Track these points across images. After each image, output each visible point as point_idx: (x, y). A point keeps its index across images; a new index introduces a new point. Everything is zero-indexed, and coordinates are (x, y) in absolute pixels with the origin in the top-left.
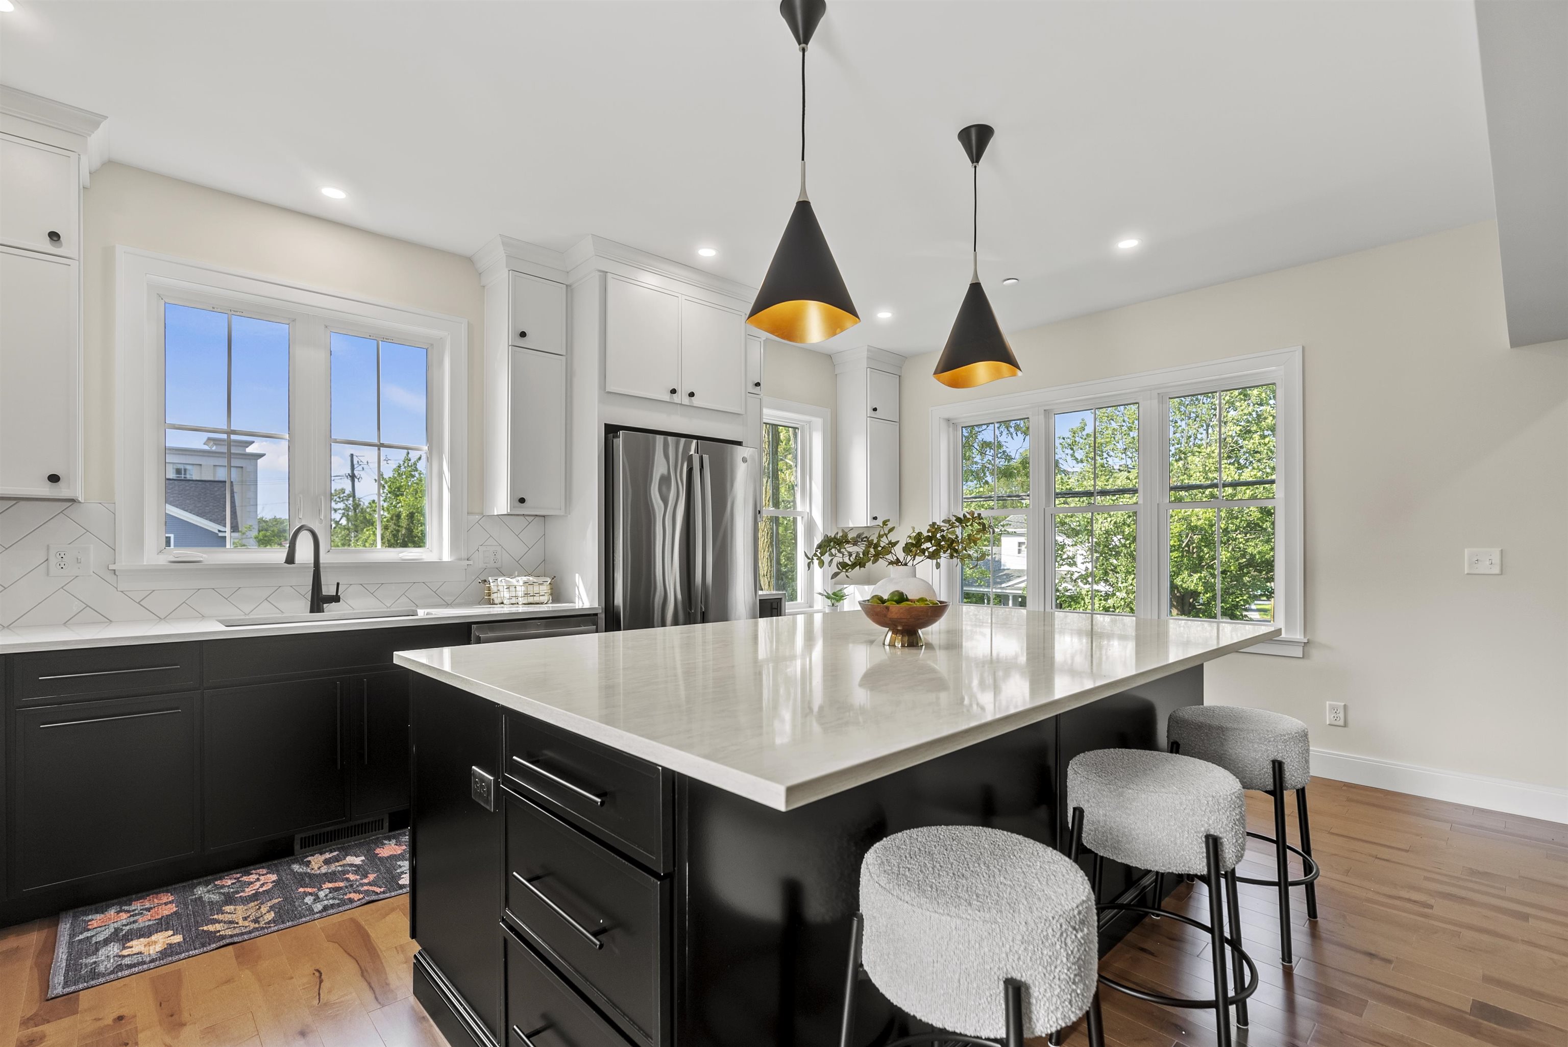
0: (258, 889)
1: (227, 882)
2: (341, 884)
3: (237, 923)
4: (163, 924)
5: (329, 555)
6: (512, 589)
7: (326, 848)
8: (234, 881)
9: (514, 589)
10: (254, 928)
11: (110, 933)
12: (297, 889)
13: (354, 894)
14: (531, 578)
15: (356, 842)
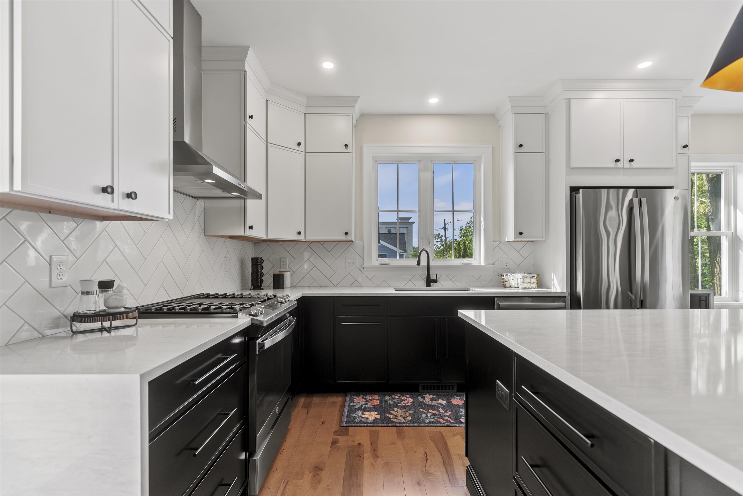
0: (406, 404)
1: (396, 397)
2: (437, 413)
3: (398, 417)
4: (374, 408)
5: (433, 262)
6: (516, 280)
7: (431, 392)
8: (398, 397)
9: (517, 280)
10: (404, 422)
11: (359, 406)
12: (420, 409)
13: (441, 419)
14: (526, 275)
15: (443, 393)
